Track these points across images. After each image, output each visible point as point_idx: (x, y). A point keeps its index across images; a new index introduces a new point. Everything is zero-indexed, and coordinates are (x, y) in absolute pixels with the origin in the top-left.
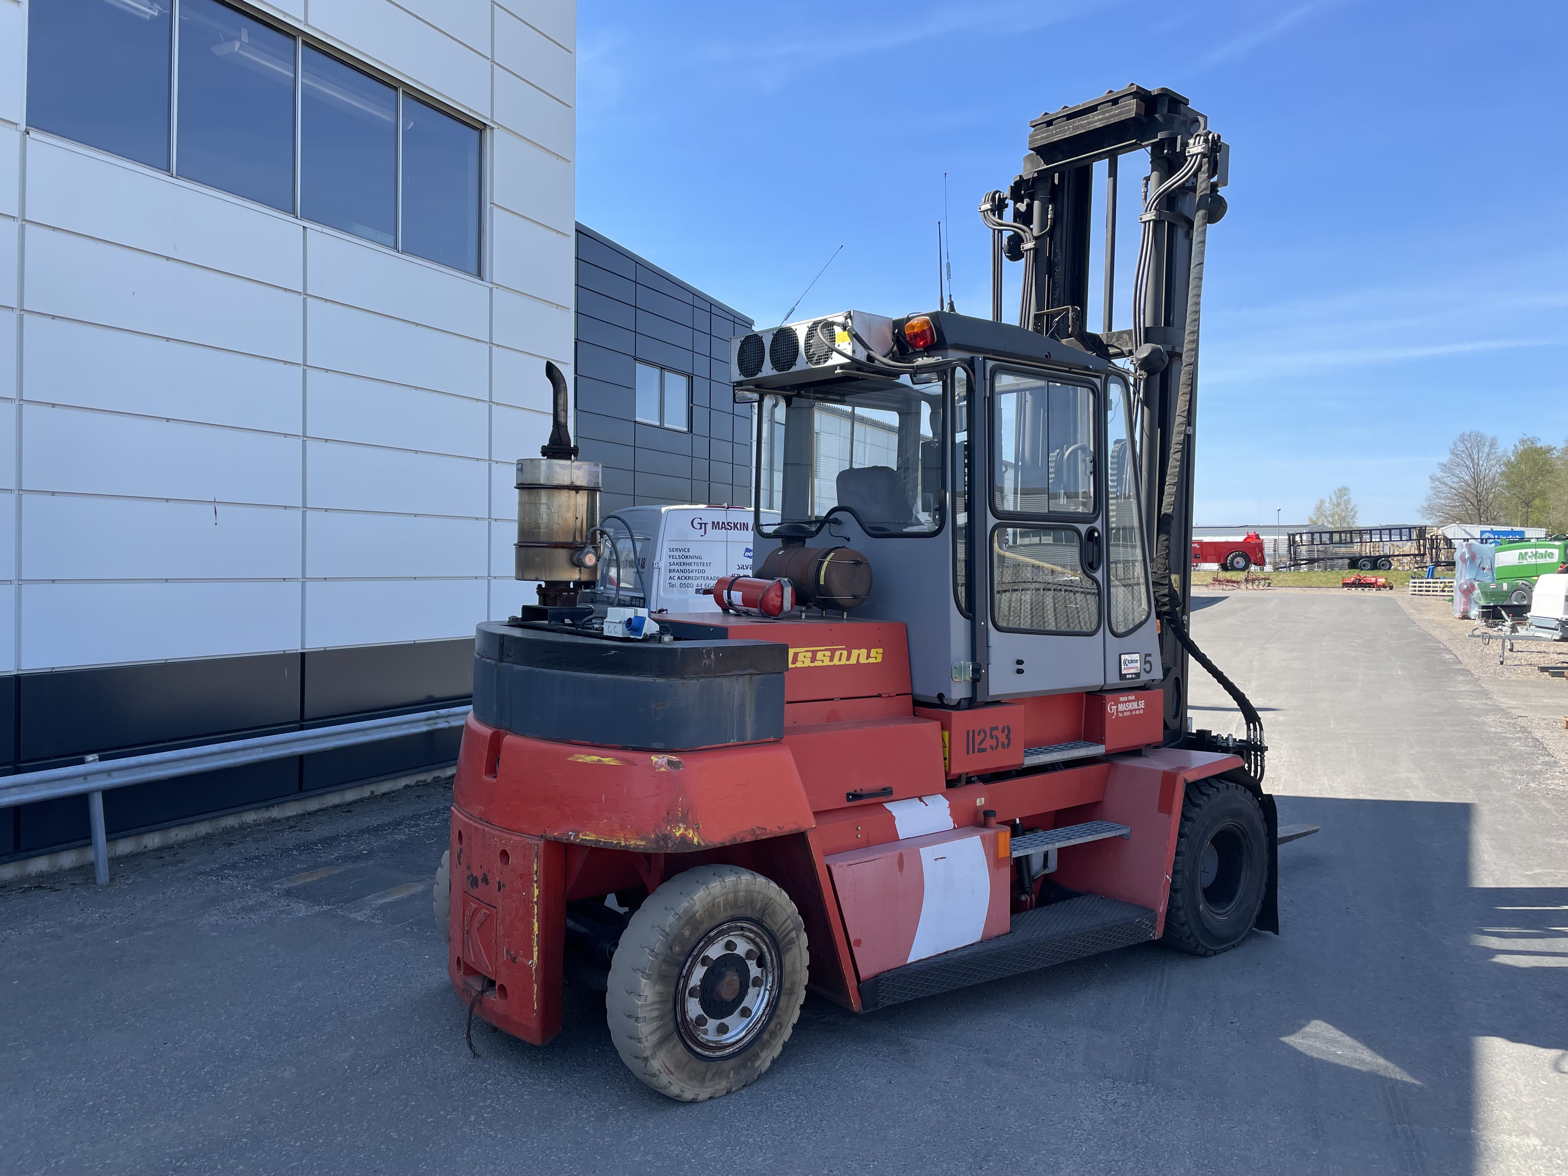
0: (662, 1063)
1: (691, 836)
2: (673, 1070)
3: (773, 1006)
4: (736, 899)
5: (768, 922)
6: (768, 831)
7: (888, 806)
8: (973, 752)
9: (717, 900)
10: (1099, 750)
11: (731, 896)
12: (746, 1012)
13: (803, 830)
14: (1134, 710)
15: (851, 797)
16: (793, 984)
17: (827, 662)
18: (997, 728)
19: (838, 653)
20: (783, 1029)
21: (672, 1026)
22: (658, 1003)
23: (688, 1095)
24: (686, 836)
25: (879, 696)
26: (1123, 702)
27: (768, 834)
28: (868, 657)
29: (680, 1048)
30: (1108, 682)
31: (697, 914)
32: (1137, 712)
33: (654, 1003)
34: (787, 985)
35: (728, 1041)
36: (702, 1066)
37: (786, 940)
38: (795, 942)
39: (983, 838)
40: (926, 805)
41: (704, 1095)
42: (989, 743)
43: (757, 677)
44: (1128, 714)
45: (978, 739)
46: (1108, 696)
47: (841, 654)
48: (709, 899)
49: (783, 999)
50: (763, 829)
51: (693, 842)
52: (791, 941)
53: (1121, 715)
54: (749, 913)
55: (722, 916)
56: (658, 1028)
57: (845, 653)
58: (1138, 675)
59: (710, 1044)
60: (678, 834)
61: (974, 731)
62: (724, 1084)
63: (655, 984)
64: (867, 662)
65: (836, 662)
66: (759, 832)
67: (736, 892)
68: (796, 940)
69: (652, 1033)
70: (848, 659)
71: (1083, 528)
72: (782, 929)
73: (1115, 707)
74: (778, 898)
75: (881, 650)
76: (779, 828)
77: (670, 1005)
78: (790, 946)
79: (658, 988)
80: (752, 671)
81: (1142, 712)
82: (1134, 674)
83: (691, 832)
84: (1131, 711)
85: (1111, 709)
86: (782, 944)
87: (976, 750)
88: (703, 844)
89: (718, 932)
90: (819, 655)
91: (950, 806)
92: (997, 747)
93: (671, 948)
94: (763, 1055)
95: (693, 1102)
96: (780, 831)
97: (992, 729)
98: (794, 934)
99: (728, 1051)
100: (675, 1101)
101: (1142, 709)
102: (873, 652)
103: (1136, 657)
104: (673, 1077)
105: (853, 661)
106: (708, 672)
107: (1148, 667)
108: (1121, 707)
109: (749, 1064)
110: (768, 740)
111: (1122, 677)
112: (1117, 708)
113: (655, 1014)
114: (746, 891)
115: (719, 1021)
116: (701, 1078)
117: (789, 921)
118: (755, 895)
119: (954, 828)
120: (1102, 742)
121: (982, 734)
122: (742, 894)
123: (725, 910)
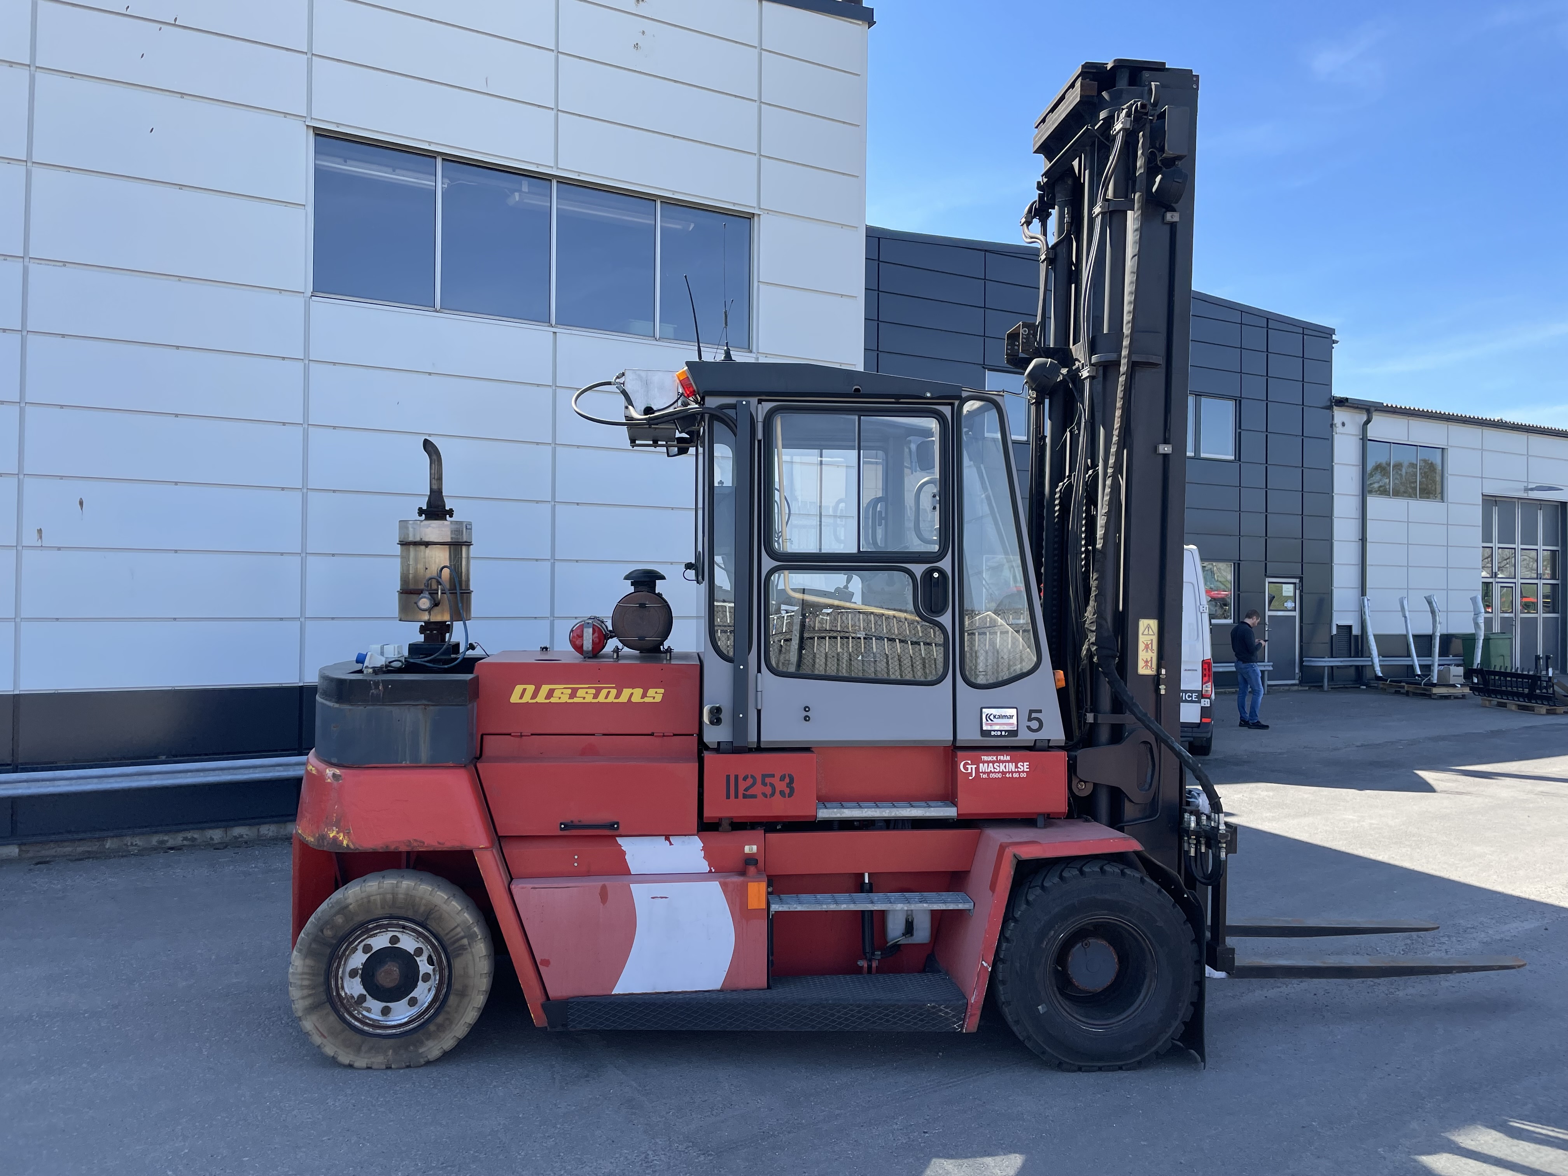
0: (313, 1025)
1: (341, 838)
2: (326, 1035)
3: (440, 1002)
4: (394, 899)
5: (432, 925)
6: (426, 844)
7: (620, 840)
8: (736, 797)
9: (372, 898)
10: (950, 812)
11: (389, 896)
12: (413, 1002)
13: (467, 848)
14: (1009, 772)
15: (563, 826)
16: (465, 987)
17: (589, 699)
18: (773, 776)
19: (604, 692)
20: (454, 1026)
21: (324, 997)
22: (309, 974)
23: (345, 1059)
24: (338, 838)
25: (652, 734)
26: (988, 762)
27: (426, 847)
28: (644, 695)
29: (333, 1018)
30: (959, 737)
31: (351, 907)
32: (1016, 775)
33: (303, 973)
34: (457, 986)
35: (388, 1023)
36: (357, 1038)
37: (456, 945)
38: (467, 949)
39: (724, 886)
40: (671, 844)
41: (360, 1062)
42: (758, 789)
43: (432, 708)
44: (1000, 776)
45: (742, 786)
46: (960, 754)
47: (609, 692)
48: (364, 895)
49: (452, 999)
50: (421, 842)
51: (343, 844)
52: (463, 948)
53: (985, 776)
54: (410, 914)
55: (379, 912)
56: (310, 995)
57: (614, 692)
58: (1013, 733)
59: (367, 1021)
60: (331, 836)
61: (736, 777)
62: (379, 1060)
63: (306, 957)
64: (642, 701)
65: (601, 699)
66: (415, 844)
67: (395, 895)
68: (468, 947)
69: (303, 998)
70: (617, 697)
71: (918, 569)
72: (448, 936)
73: (974, 767)
74: (445, 907)
75: (662, 691)
76: (439, 843)
77: (322, 979)
78: (460, 952)
79: (309, 962)
80: (426, 703)
81: (1024, 775)
82: (1006, 731)
83: (342, 835)
84: (1003, 773)
85: (966, 769)
86: (452, 948)
87: (740, 795)
88: (352, 846)
89: (376, 926)
90: (580, 693)
91: (704, 849)
92: (773, 794)
93: (322, 931)
94: (430, 1043)
95: (351, 1066)
96: (440, 846)
97: (764, 776)
98: (465, 941)
99: (390, 1031)
100: (333, 1062)
101: (1023, 772)
102: (651, 692)
103: (1013, 712)
104: (325, 1040)
105: (623, 698)
106: (376, 700)
107: (1035, 725)
108: (983, 767)
109: (412, 1048)
110: (447, 764)
111: (986, 734)
112: (977, 769)
113: (306, 983)
114: (407, 894)
115: (384, 1004)
116: (358, 1050)
117: (459, 929)
118: (417, 899)
119: (710, 871)
120: (955, 804)
121: (750, 781)
122: (401, 896)
123: (383, 908)
